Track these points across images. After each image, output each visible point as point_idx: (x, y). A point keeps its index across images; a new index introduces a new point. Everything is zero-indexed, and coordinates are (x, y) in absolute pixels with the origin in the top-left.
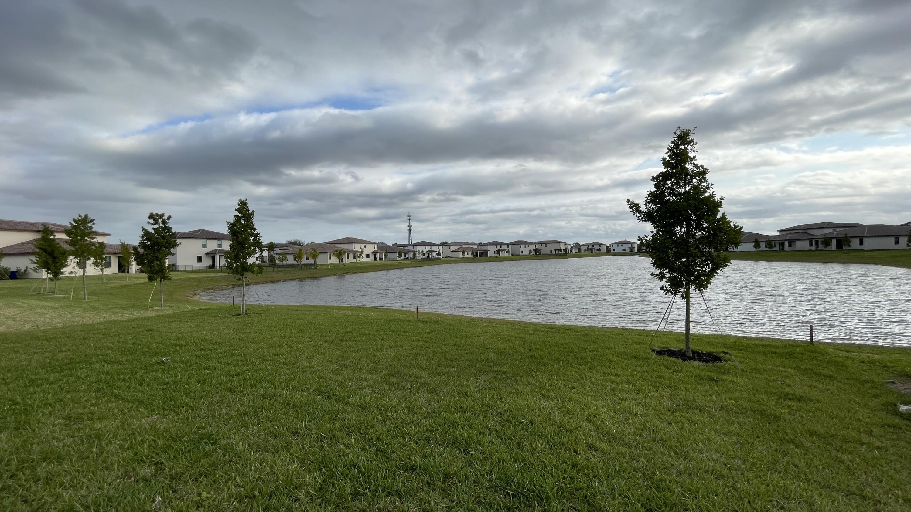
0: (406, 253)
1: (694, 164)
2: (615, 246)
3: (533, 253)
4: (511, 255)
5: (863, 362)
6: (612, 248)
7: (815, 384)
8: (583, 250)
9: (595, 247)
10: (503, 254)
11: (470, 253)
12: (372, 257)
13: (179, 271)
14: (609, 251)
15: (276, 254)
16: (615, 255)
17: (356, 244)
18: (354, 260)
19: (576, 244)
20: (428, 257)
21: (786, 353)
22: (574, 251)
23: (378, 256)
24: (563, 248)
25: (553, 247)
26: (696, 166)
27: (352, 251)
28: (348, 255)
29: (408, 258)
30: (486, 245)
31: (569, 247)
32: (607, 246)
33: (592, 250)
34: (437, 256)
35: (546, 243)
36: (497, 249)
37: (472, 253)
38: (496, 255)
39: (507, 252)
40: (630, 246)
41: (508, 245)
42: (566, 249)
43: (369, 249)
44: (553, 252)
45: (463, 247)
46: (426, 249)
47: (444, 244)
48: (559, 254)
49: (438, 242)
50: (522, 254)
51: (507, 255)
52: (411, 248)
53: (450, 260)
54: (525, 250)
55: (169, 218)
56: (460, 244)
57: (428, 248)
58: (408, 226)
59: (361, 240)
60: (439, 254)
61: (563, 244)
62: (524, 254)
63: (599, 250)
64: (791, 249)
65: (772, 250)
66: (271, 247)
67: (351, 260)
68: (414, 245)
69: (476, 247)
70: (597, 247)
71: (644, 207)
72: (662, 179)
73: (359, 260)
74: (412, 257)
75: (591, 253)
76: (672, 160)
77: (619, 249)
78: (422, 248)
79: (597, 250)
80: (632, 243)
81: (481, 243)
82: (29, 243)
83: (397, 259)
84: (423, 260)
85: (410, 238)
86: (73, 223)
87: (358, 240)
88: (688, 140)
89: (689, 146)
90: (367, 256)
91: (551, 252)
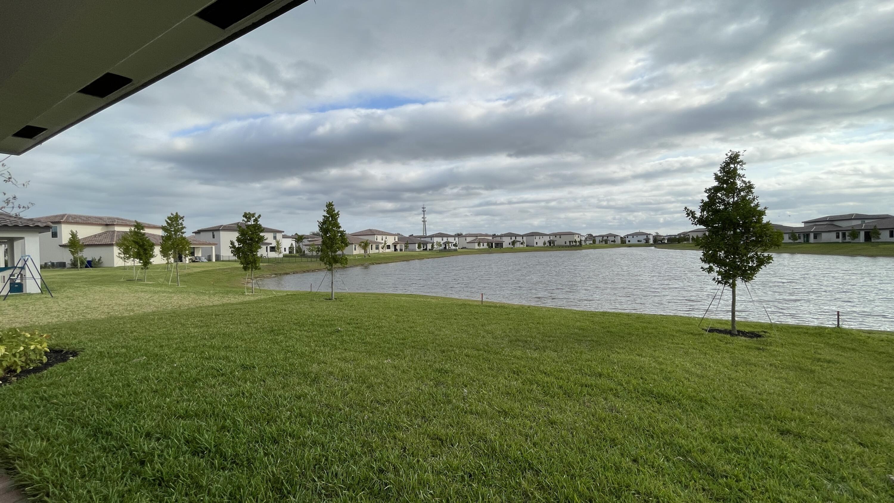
0: (425, 244)
1: (742, 180)
2: (630, 238)
3: (548, 244)
4: (525, 246)
5: (882, 341)
6: (627, 240)
7: (840, 353)
8: (597, 242)
9: (609, 238)
10: (518, 245)
11: (485, 244)
12: (392, 249)
13: (223, 261)
14: (624, 242)
15: (305, 245)
16: (630, 246)
17: (378, 236)
18: (377, 251)
19: (589, 235)
20: (445, 248)
21: (816, 334)
22: (588, 242)
23: (398, 247)
24: (578, 240)
25: (568, 239)
26: (744, 182)
27: (375, 243)
28: (372, 246)
29: (426, 249)
30: (501, 236)
31: (583, 239)
32: (621, 238)
33: (606, 242)
34: (454, 248)
35: (560, 235)
36: (512, 240)
37: (488, 245)
38: (511, 246)
39: (522, 244)
40: (645, 237)
41: (523, 236)
42: (581, 240)
43: (390, 240)
44: (568, 244)
45: (478, 238)
46: (443, 240)
47: (459, 235)
48: (573, 245)
49: (453, 234)
50: (537, 246)
51: (522, 246)
52: (428, 240)
53: (466, 251)
54: (540, 242)
55: (260, 216)
56: (476, 236)
57: (445, 240)
58: (423, 218)
59: (383, 232)
60: (455, 245)
61: (577, 236)
62: (538, 245)
63: (614, 241)
64: (816, 241)
65: (796, 242)
66: (299, 239)
67: (374, 251)
68: (432, 237)
69: (491, 238)
70: (612, 239)
71: (698, 214)
72: (714, 191)
73: (381, 250)
74: (430, 248)
75: (606, 245)
76: (724, 176)
77: (634, 241)
78: (439, 240)
79: (612, 241)
80: (647, 235)
81: (495, 235)
82: (100, 235)
83: (417, 250)
84: (441, 251)
85: (425, 229)
86: (168, 220)
87: (379, 231)
88: (738, 160)
89: (739, 165)
90: (389, 247)
91: (565, 243)
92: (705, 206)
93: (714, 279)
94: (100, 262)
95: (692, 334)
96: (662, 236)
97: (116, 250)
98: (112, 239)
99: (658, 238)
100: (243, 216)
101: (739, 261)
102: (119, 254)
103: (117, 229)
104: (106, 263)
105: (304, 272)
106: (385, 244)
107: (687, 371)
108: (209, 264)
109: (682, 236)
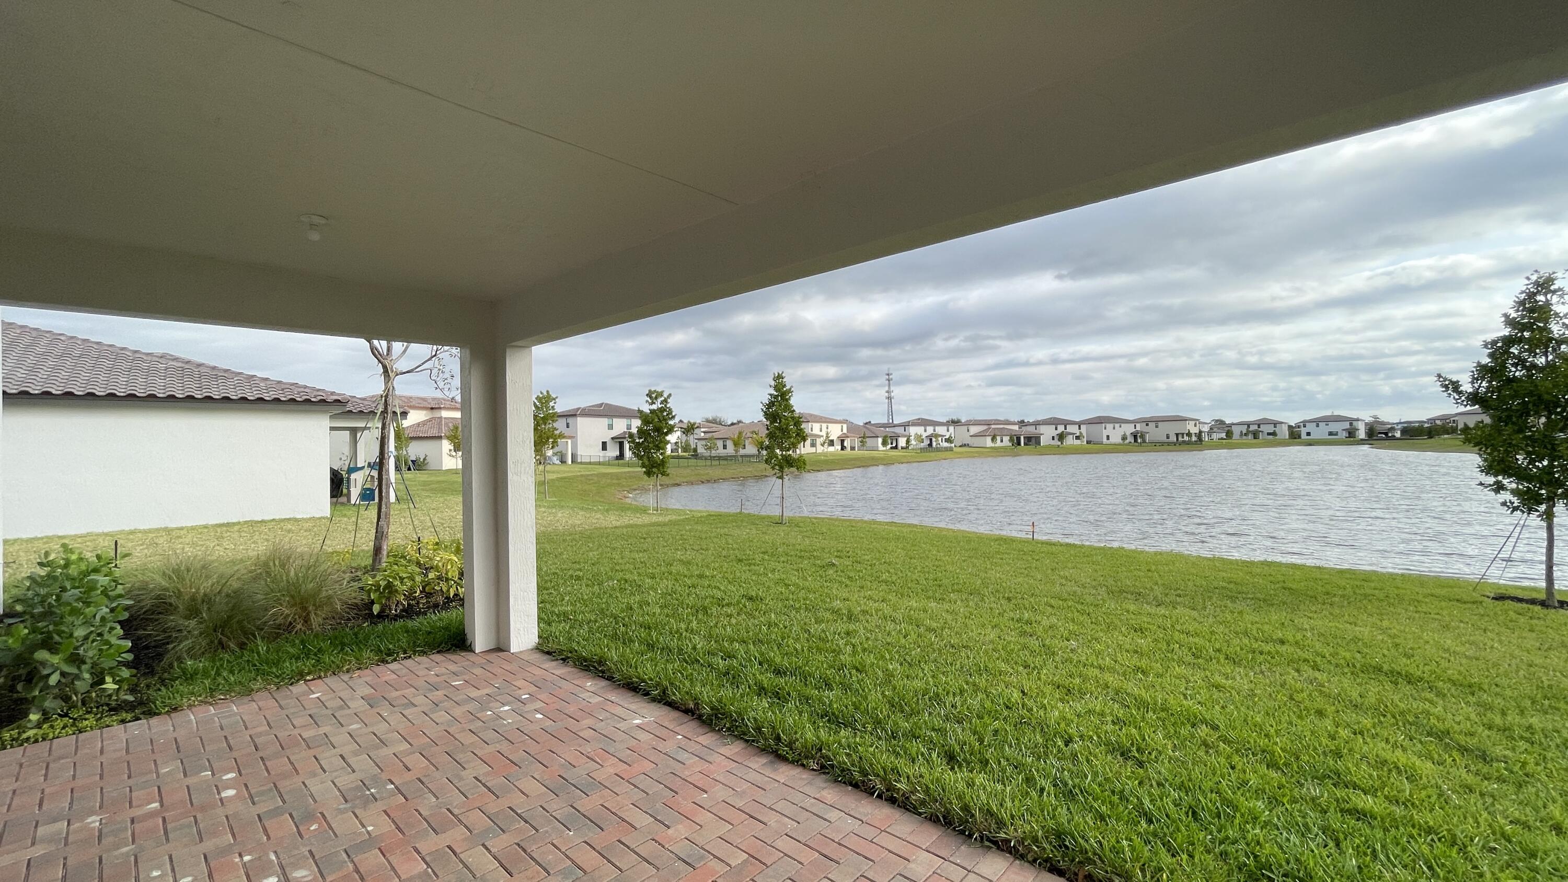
0: (896, 438)
2: (1311, 427)
3: (1130, 439)
4: (1085, 443)
6: (1304, 431)
8: (1236, 435)
9: (1263, 428)
10: (1070, 441)
11: (1006, 439)
12: (838, 446)
13: (581, 463)
14: (1295, 435)
16: (1310, 444)
17: (814, 424)
18: (813, 450)
19: (1217, 421)
20: (930, 445)
22: (1215, 436)
23: (848, 443)
24: (1194, 430)
25: (1172, 429)
27: (810, 435)
29: (896, 447)
30: (1037, 424)
31: (1206, 429)
32: (1290, 427)
33: (1255, 435)
34: (946, 445)
35: (1157, 421)
36: (1059, 431)
37: (1011, 440)
38: (1056, 442)
39: (1078, 438)
40: (1346, 425)
41: (1079, 424)
42: (1200, 432)
43: (835, 431)
44: (1173, 438)
45: (992, 428)
46: (925, 431)
47: (955, 423)
48: (1184, 442)
49: (944, 420)
50: (1108, 442)
51: (1078, 442)
52: (900, 430)
53: (969, 451)
54: (1115, 434)
55: (670, 395)
56: (988, 423)
57: (930, 430)
58: (888, 392)
59: (821, 418)
60: (949, 440)
61: (1193, 423)
62: (1111, 440)
63: (1274, 434)
66: (689, 429)
67: (808, 449)
68: (905, 425)
69: (1016, 428)
70: (1270, 429)
71: (1467, 387)
72: (1504, 343)
73: (820, 449)
74: (904, 445)
75: (1255, 441)
76: (1523, 317)
77: (1320, 433)
78: (919, 430)
79: (1269, 434)
80: (1351, 421)
81: (1022, 422)
82: (424, 423)
83: (881, 448)
84: (922, 450)
85: (891, 413)
86: (536, 401)
87: (816, 416)
88: (1552, 288)
89: (1555, 297)
90: (831, 443)
91: (1168, 438)
92: (1483, 371)
93: (1504, 504)
94: (426, 462)
95: (1458, 600)
96: (1388, 423)
97: (446, 445)
98: (440, 429)
99: (1379, 428)
100: (647, 395)
101: (1558, 472)
102: (450, 450)
103: (445, 414)
104: (432, 465)
105: (703, 482)
106: (827, 437)
107: (1447, 650)
108: (563, 468)
109: (1438, 422)
